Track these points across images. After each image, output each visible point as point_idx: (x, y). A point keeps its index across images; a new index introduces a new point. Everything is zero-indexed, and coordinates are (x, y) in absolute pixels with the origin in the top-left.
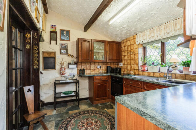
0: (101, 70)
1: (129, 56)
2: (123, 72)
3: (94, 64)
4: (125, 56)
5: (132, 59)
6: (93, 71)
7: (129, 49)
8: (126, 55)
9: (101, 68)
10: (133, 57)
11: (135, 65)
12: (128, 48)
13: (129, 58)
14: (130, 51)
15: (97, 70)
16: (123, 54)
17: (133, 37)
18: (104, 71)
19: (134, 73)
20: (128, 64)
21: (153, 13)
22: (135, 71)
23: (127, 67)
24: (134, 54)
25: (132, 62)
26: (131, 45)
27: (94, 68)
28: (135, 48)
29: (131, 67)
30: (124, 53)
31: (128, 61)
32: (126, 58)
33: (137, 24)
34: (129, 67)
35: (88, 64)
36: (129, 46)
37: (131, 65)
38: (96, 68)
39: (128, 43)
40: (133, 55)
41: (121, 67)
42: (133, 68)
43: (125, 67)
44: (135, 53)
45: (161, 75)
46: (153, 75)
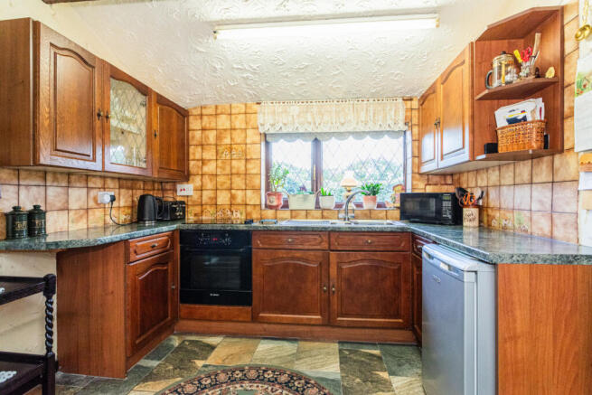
0: (114, 212)
1: (223, 163)
2: (196, 215)
3: (83, 184)
4: (203, 161)
5: (238, 174)
6: (81, 217)
7: (227, 141)
8: (210, 160)
9: (115, 204)
10: (243, 168)
11: (249, 193)
12: (218, 138)
13: (224, 169)
14: (231, 149)
15: (99, 213)
16: (195, 153)
17: (243, 107)
18: (123, 217)
19: (244, 214)
20: (219, 187)
21: (338, 69)
22: (249, 209)
23: (216, 198)
24: (246, 160)
25: (238, 182)
26: (233, 129)
27: (82, 203)
28: (248, 141)
29: (233, 197)
30: (199, 149)
31: (221, 179)
32: (210, 168)
33: (287, 76)
34: (223, 198)
35: (55, 179)
36: (225, 130)
37: (233, 191)
38: (92, 204)
39: (223, 122)
40: (243, 162)
41: (185, 200)
42: (239, 200)
43: (205, 199)
44: (248, 157)
45: (325, 214)
46: (307, 217)
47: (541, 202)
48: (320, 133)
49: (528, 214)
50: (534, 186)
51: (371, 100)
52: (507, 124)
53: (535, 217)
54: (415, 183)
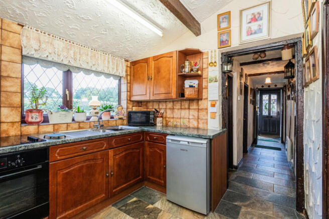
11: (6, 110)
22: (5, 126)
45: (81, 125)
46: (67, 130)
47: (193, 116)
48: (73, 67)
49: (188, 120)
50: (190, 110)
51: (110, 55)
52: (188, 87)
53: (191, 121)
54: (128, 105)
